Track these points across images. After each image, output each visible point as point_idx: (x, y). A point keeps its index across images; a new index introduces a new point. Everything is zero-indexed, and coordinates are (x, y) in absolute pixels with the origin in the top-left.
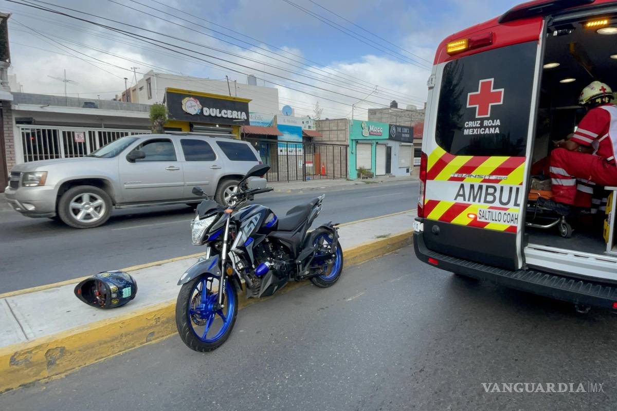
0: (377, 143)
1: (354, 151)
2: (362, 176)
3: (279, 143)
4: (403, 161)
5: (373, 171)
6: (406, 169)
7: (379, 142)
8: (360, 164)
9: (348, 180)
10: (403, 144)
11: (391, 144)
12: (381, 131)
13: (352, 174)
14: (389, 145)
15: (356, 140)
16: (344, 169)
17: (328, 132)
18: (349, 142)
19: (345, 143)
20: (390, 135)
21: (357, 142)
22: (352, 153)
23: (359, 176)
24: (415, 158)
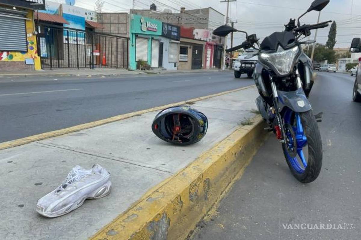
0: (153, 38)
1: (134, 44)
2: (141, 67)
3: (64, 29)
4: (172, 56)
5: (149, 63)
6: (173, 64)
7: (155, 38)
8: (139, 57)
9: (129, 70)
10: (173, 41)
11: (163, 40)
12: (156, 28)
13: (133, 65)
14: (162, 41)
15: (135, 34)
16: (125, 59)
17: (108, 25)
18: (130, 36)
19: (127, 36)
20: (163, 33)
21: (137, 35)
22: (132, 46)
23: (138, 67)
24: (180, 55)
